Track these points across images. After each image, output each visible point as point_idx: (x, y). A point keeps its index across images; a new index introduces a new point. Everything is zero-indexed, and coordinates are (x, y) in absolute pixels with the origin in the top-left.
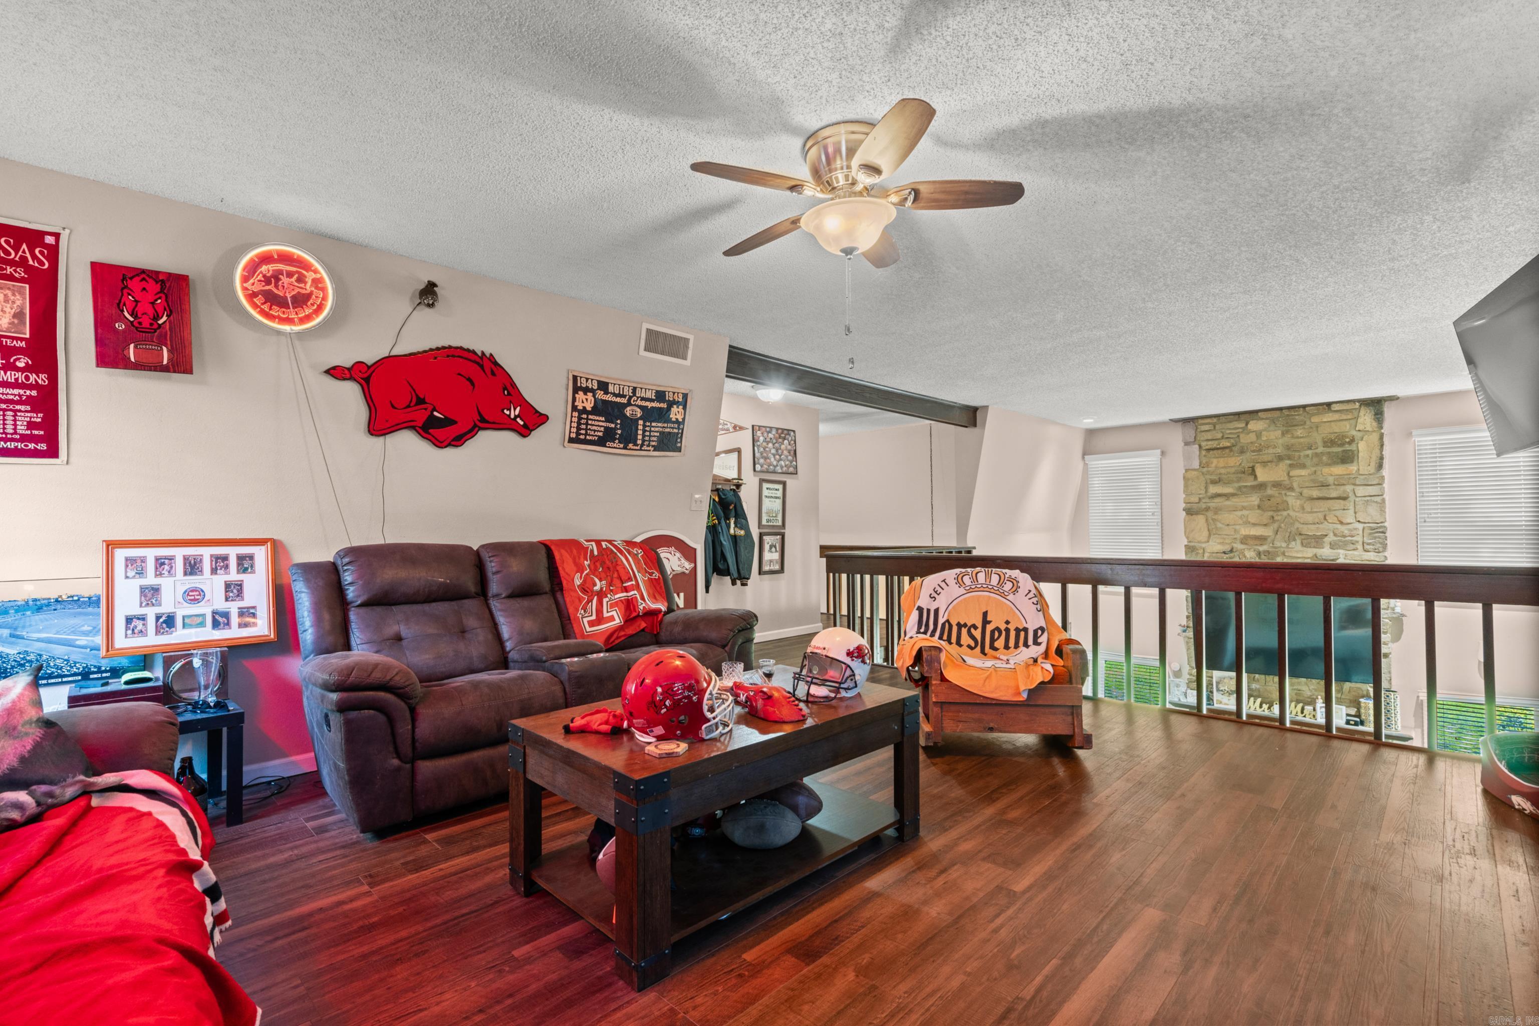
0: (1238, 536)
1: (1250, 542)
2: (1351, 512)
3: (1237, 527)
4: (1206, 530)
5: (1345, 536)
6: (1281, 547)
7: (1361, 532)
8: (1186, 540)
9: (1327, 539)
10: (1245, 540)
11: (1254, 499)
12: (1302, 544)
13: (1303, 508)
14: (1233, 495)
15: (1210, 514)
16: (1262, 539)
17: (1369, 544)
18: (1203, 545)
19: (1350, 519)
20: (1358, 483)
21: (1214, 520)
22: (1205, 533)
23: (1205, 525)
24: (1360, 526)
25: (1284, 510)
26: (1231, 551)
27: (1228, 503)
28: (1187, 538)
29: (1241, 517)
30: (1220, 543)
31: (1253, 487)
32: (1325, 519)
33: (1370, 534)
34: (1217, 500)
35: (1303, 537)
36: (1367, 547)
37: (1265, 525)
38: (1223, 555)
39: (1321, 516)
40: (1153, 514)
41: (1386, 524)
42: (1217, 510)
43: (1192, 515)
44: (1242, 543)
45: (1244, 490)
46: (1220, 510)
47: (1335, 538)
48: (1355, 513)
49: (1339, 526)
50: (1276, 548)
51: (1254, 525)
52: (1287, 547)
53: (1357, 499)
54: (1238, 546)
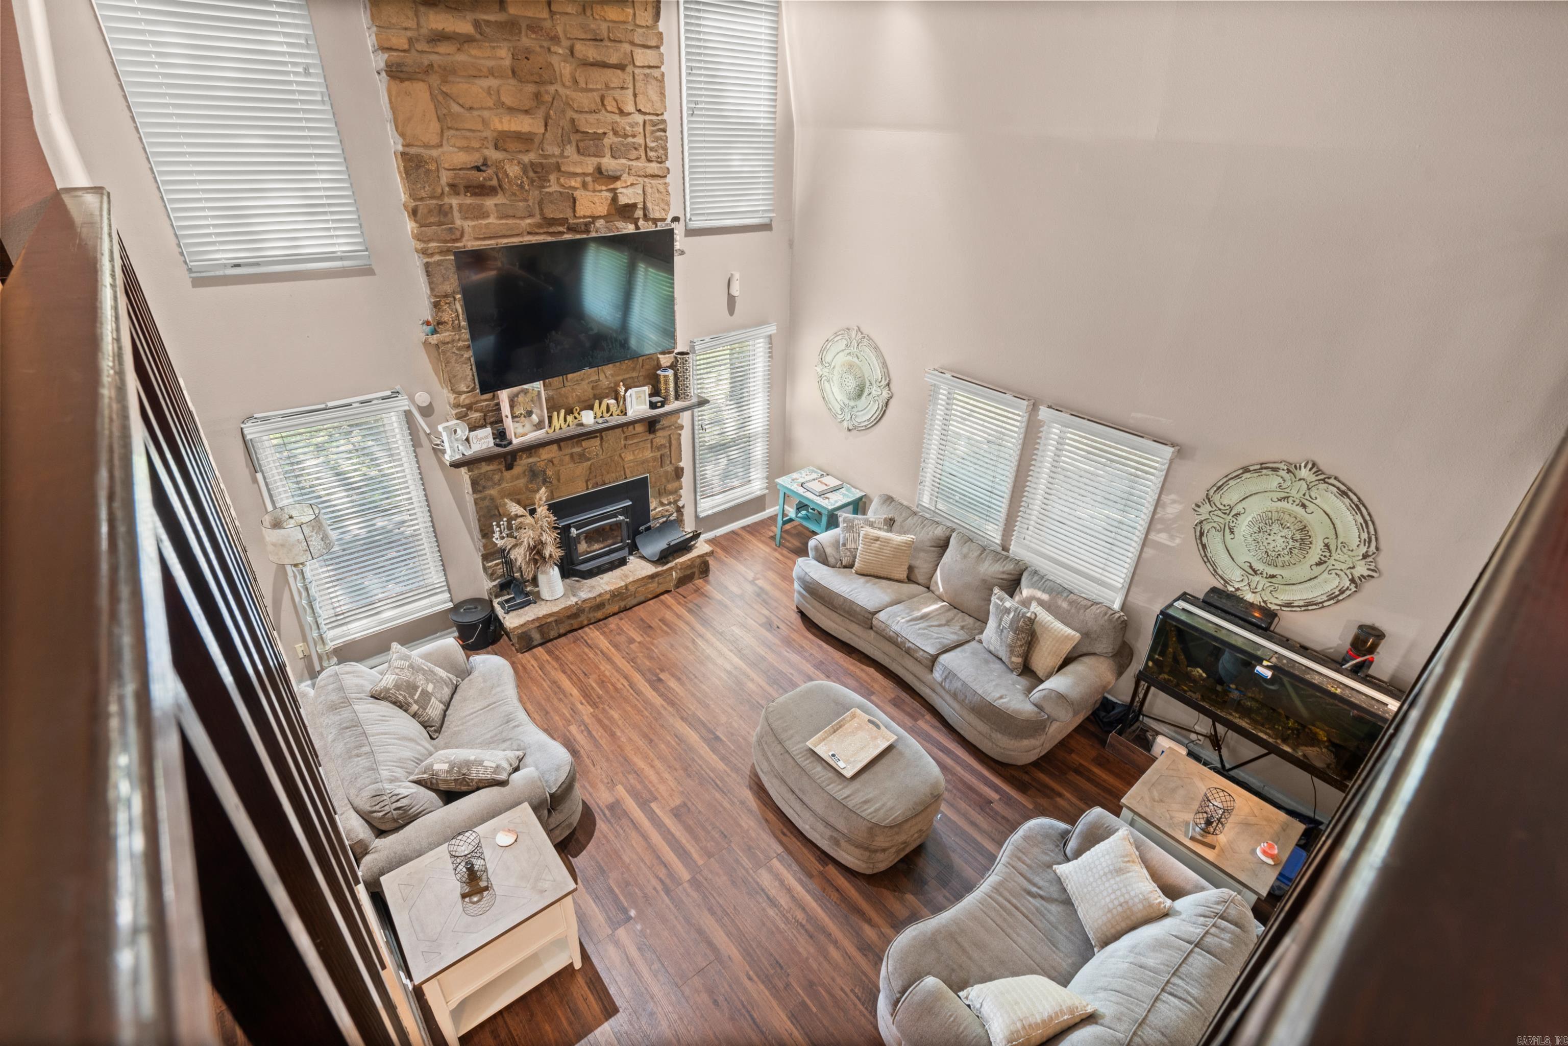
0: (488, 134)
1: (512, 146)
2: (630, 92)
3: (486, 114)
4: (435, 119)
5: (626, 136)
6: (554, 156)
7: (641, 130)
8: (400, 141)
9: (607, 141)
10: (501, 141)
11: (504, 54)
12: (578, 151)
13: (576, 82)
14: (467, 40)
15: (435, 80)
16: (525, 139)
17: (652, 149)
18: (435, 153)
19: (630, 108)
20: (637, 41)
21: (446, 94)
22: (435, 126)
23: (432, 106)
24: (639, 118)
25: (551, 83)
26: (485, 164)
27: (461, 57)
28: (402, 135)
29: (489, 91)
30: (461, 149)
31: (500, 25)
32: (603, 104)
33: (653, 132)
34: (444, 48)
35: (578, 136)
36: (651, 154)
37: (526, 112)
38: (475, 173)
39: (596, 96)
40: (307, 72)
41: (665, 117)
42: (448, 72)
43: (402, 80)
44: (496, 147)
45: (487, 30)
46: (454, 72)
47: (616, 140)
48: (635, 95)
49: (617, 118)
50: (546, 157)
51: (511, 110)
52: (562, 155)
53: (637, 71)
54: (494, 155)
